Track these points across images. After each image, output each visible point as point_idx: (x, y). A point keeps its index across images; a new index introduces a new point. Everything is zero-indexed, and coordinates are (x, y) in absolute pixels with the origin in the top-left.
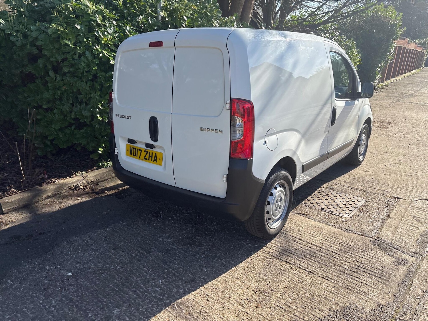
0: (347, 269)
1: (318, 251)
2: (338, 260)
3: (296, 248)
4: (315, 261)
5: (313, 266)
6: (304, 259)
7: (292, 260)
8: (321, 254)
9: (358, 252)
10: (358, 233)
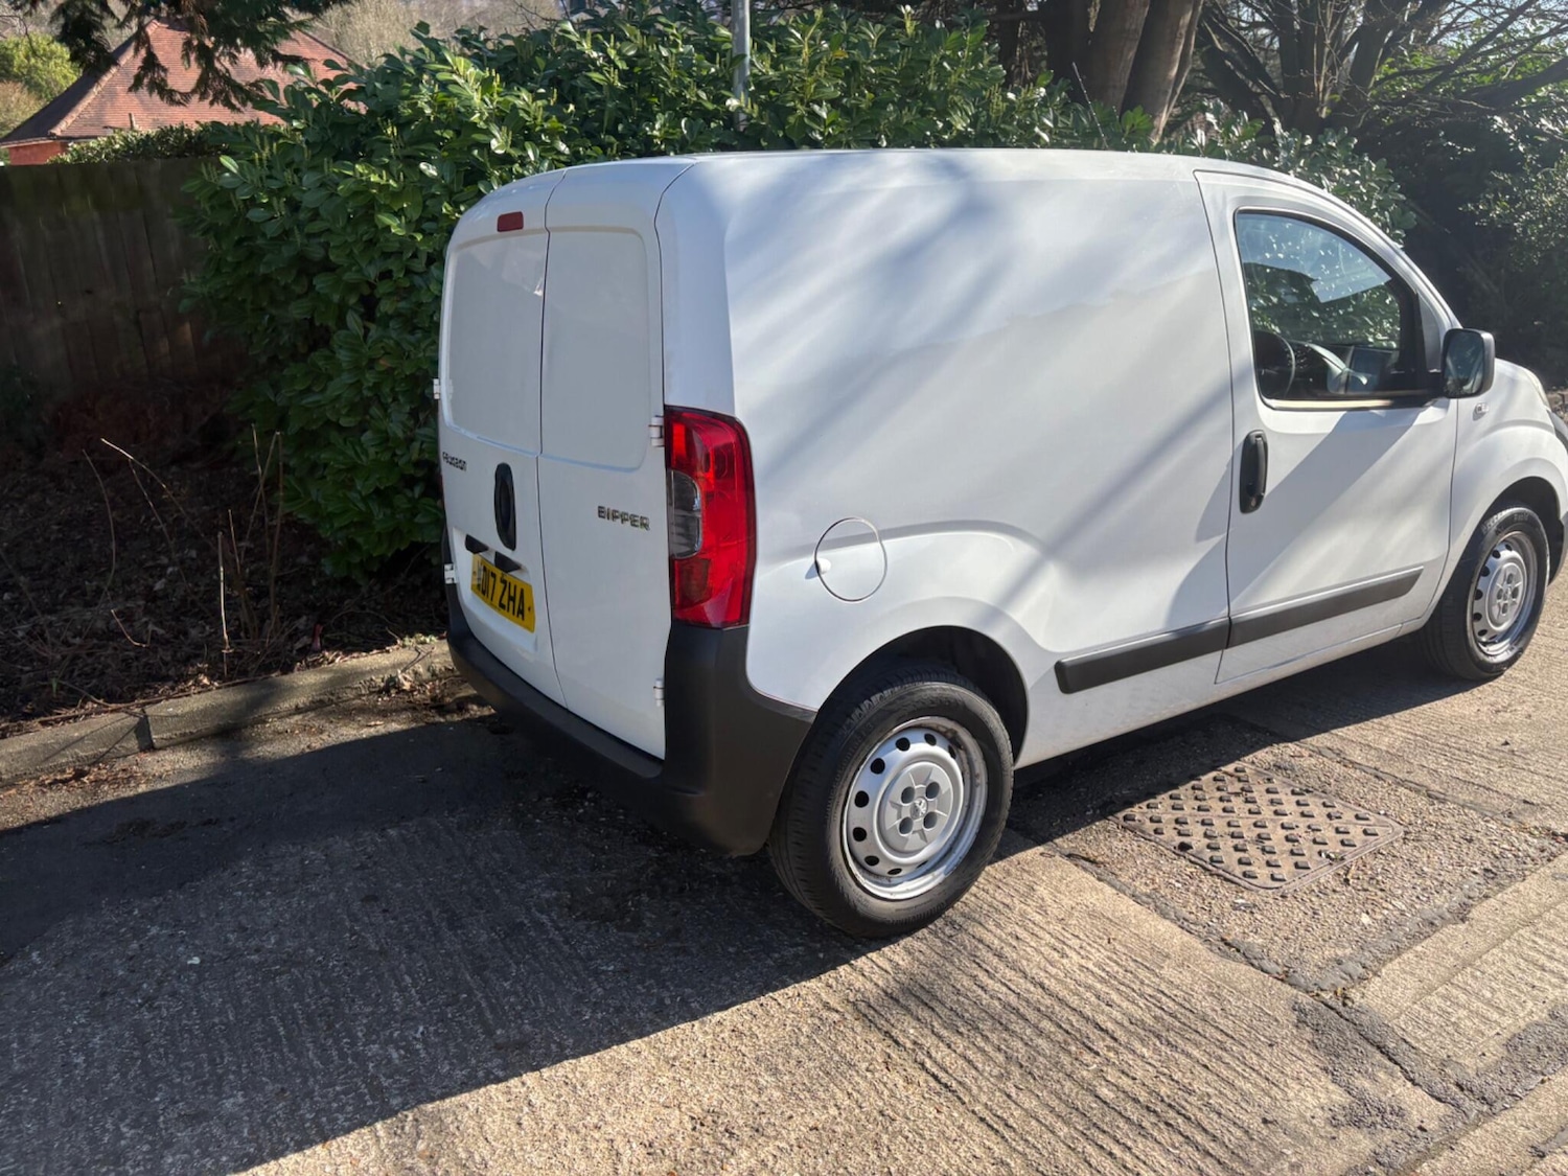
0: (1105, 1103)
1: (1039, 1010)
2: (1098, 1059)
3: (959, 986)
4: (999, 1050)
5: (976, 1069)
6: (961, 1034)
7: (912, 1031)
8: (1046, 1024)
9: (1204, 1041)
10: (1266, 964)
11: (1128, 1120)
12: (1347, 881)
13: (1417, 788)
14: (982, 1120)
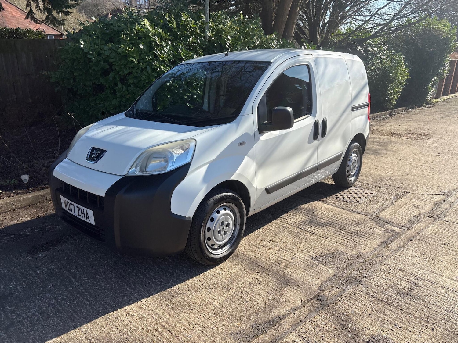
0: (344, 233)
1: (324, 222)
2: (339, 228)
4: (320, 228)
5: (318, 231)
8: (327, 224)
9: (357, 224)
10: (361, 213)
11: (349, 235)
12: (370, 201)
13: (377, 186)
14: (323, 237)
